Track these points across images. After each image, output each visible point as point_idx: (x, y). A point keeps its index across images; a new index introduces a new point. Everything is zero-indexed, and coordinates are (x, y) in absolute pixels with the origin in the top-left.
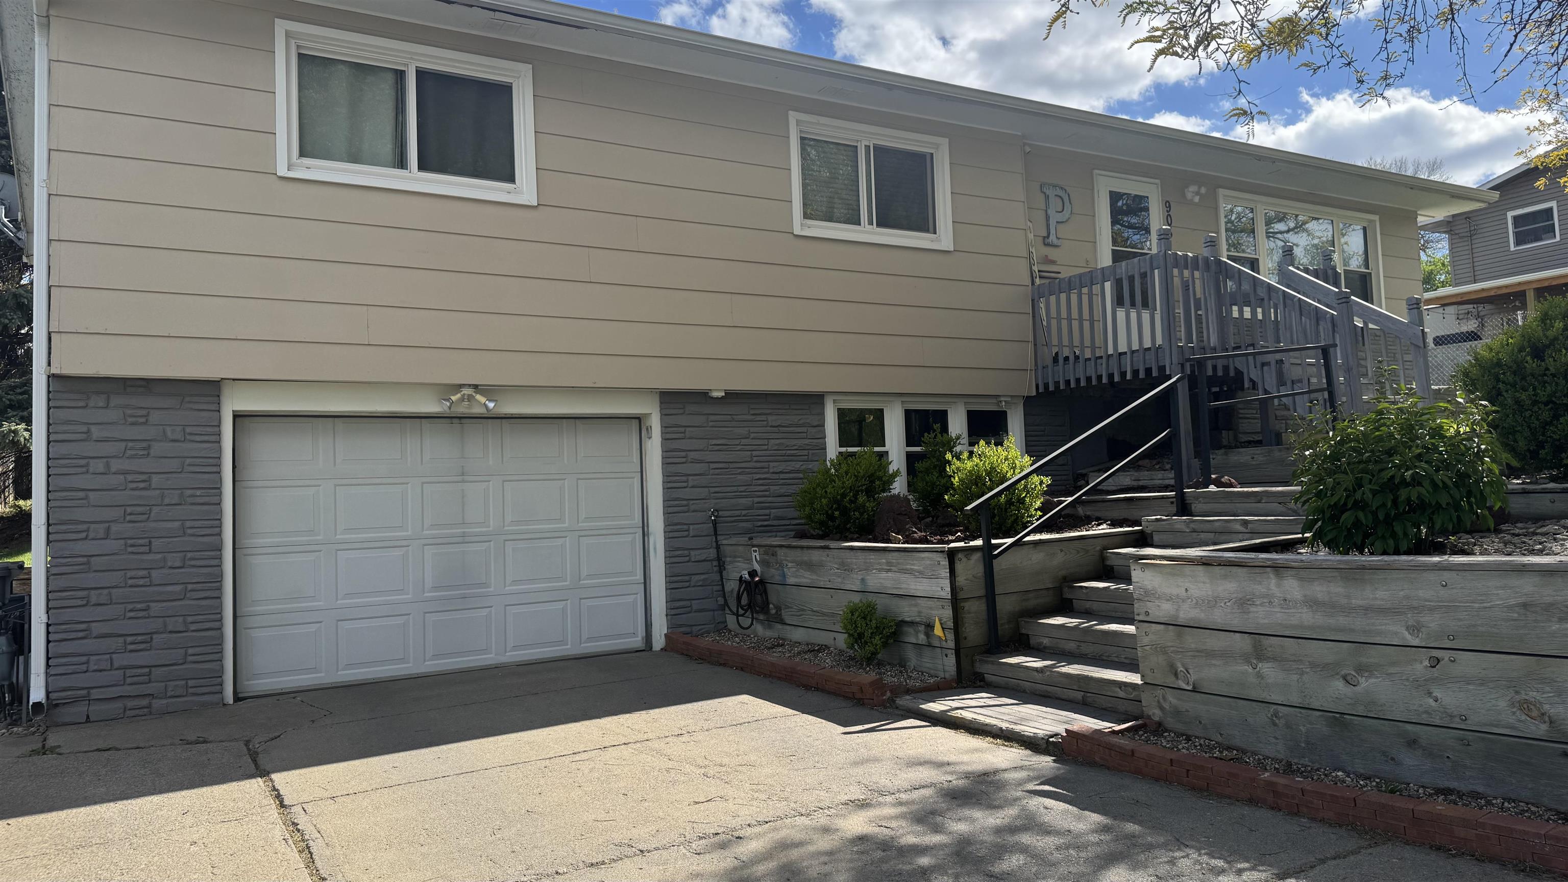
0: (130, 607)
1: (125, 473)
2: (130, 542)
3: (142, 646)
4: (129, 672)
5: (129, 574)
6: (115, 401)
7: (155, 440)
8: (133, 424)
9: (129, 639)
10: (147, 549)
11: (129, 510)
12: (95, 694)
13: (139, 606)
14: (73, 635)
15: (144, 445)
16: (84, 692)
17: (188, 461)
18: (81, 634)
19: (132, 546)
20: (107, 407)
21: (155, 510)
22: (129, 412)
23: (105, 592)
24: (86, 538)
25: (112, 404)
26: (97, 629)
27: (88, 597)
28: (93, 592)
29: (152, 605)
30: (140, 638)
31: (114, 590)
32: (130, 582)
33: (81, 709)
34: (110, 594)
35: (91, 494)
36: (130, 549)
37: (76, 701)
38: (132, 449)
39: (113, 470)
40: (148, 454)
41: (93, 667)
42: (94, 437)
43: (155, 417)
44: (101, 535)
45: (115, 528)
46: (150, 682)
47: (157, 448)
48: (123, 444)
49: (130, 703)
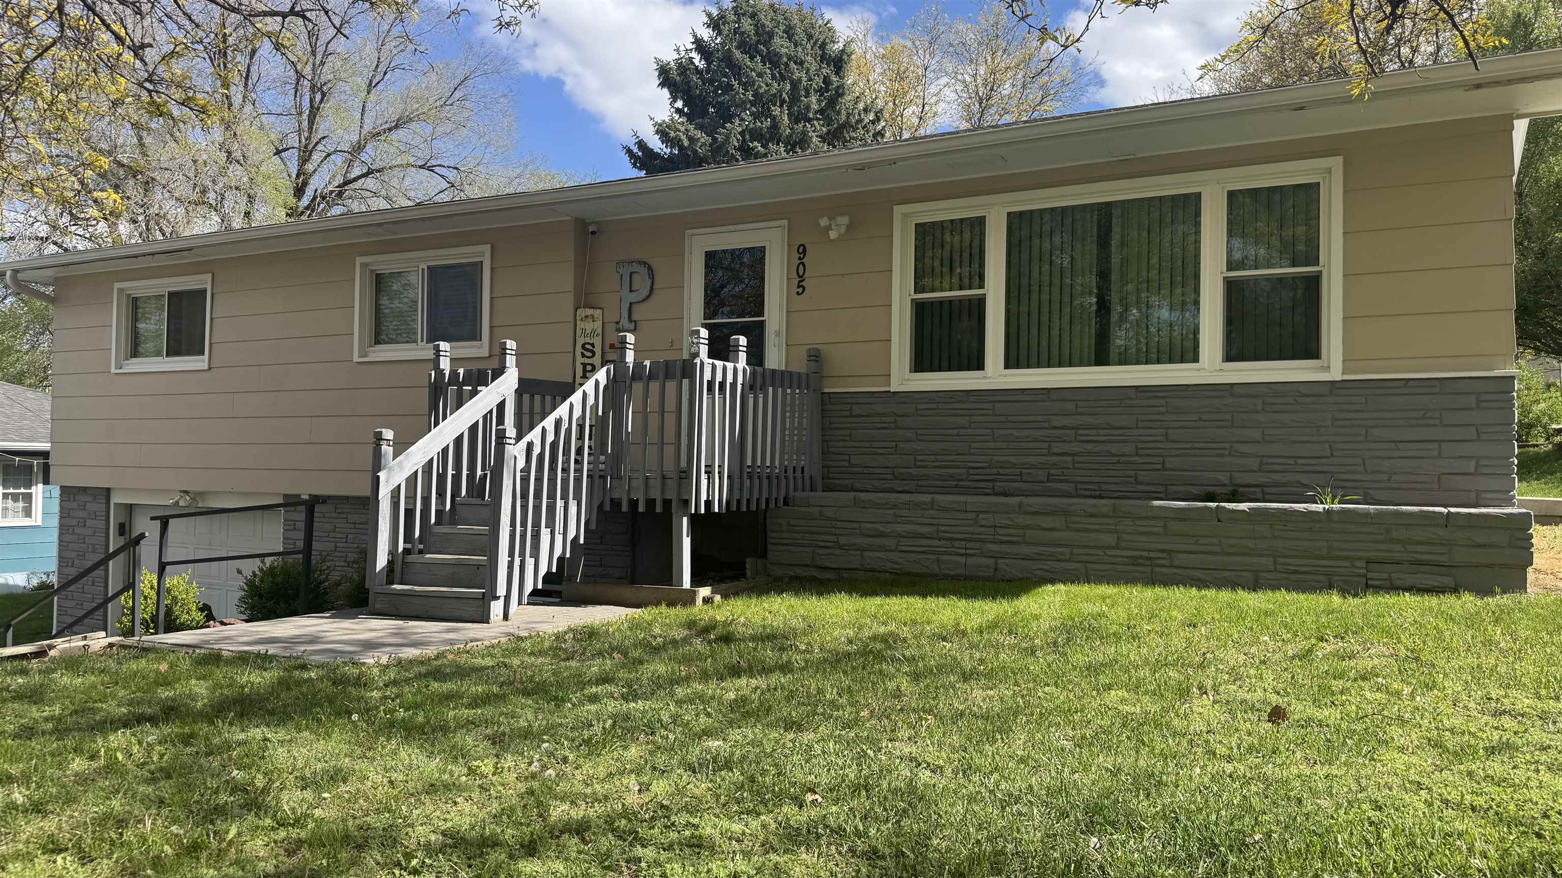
6: (76, 498)
20: (74, 500)
22: (80, 503)
43: (87, 506)
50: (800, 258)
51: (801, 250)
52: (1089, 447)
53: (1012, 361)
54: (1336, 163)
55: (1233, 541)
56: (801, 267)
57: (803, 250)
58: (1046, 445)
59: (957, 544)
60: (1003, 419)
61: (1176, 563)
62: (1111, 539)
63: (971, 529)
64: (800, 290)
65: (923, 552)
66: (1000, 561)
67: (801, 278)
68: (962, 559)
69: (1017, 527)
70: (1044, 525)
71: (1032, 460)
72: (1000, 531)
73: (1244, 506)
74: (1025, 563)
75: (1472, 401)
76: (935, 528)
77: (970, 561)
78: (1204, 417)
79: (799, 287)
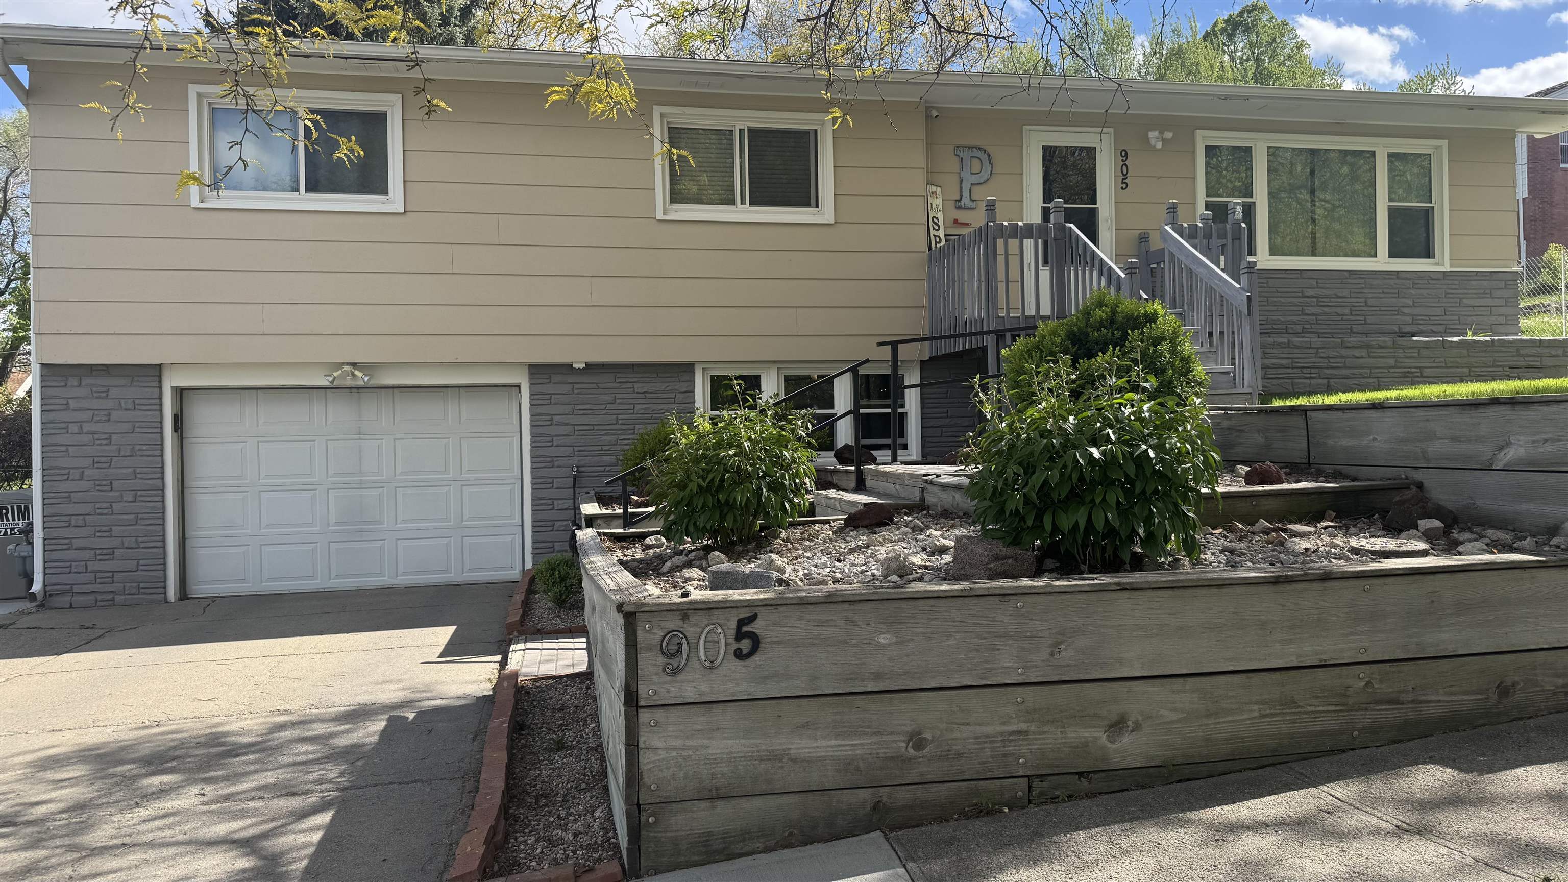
0: (98, 529)
1: (93, 433)
2: (97, 482)
3: (107, 557)
4: (98, 575)
5: (98, 506)
6: (86, 381)
7: (114, 409)
8: (97, 398)
9: (98, 552)
10: (108, 488)
11: (96, 459)
12: (76, 589)
13: (104, 529)
14: (60, 547)
15: (106, 413)
16: (68, 587)
17: (137, 425)
18: (65, 547)
19: (99, 485)
20: (80, 385)
21: (115, 459)
22: (94, 389)
23: (81, 517)
24: (68, 479)
25: (83, 383)
26: (77, 543)
27: (70, 521)
28: (73, 517)
29: (113, 528)
30: (105, 551)
31: (87, 517)
32: (98, 511)
33: (67, 598)
34: (84, 519)
35: (70, 448)
36: (98, 488)
37: (62, 593)
38: (97, 416)
39: (85, 431)
40: (109, 420)
41: (74, 570)
42: (72, 407)
43: (114, 392)
44: (77, 477)
45: (87, 472)
46: (113, 582)
47: (115, 415)
48: (92, 412)
49: (100, 597)
50: (1123, 161)
51: (1123, 154)
52: (1326, 309)
53: (1274, 251)
54: (1444, 143)
55: (1452, 360)
56: (1124, 167)
57: (1124, 154)
58: (1300, 308)
59: (1305, 371)
60: (1274, 290)
61: (1425, 374)
62: (1391, 362)
63: (1313, 360)
64: (1124, 186)
65: (1283, 378)
66: (1331, 381)
67: (1125, 176)
68: (1308, 381)
69: (1342, 357)
70: (1357, 355)
71: (1295, 318)
72: (1332, 360)
73: (1455, 339)
74: (1345, 380)
75: (1502, 285)
76: (1290, 361)
77: (1313, 381)
78: (1385, 291)
79: (1123, 183)
